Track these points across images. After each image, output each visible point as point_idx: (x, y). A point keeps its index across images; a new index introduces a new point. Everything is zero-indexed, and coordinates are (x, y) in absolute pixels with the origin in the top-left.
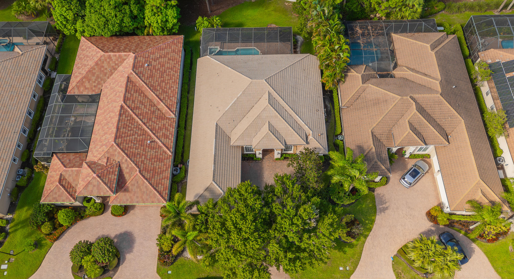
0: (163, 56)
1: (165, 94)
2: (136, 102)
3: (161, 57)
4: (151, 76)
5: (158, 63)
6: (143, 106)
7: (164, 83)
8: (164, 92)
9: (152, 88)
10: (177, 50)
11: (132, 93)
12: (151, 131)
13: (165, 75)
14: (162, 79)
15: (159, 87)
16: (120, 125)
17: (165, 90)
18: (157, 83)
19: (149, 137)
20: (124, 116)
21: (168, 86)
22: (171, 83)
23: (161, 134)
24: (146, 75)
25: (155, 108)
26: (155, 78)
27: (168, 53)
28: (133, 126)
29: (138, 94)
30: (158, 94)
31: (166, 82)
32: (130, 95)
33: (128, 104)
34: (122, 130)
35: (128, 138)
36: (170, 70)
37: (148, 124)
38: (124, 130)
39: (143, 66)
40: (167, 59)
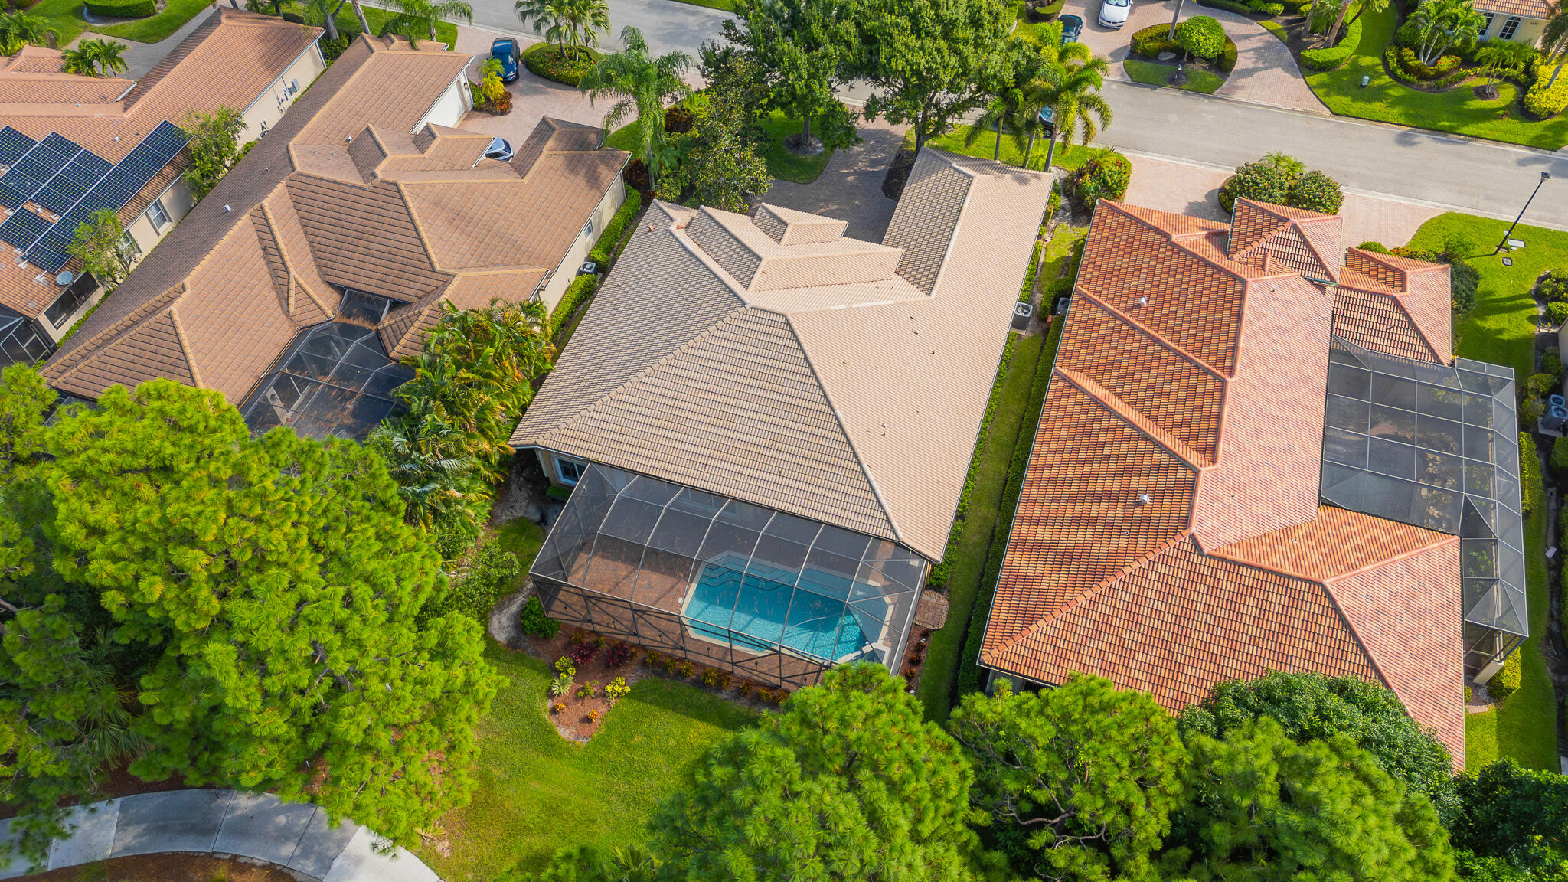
0: (1077, 553)
1: (1082, 421)
2: (1183, 391)
3: (1086, 547)
4: (1126, 468)
5: (1100, 522)
6: (1159, 385)
7: (1082, 455)
8: (1082, 429)
9: (1127, 430)
10: (1018, 587)
11: (1196, 416)
12: (1134, 328)
13: (1076, 482)
14: (1087, 469)
15: (1101, 439)
16: (1233, 325)
17: (1078, 437)
18: (1106, 452)
19: (1142, 316)
20: (1221, 352)
21: (1067, 450)
22: (1056, 464)
23: (1103, 327)
24: (1145, 470)
25: (1119, 390)
26: (1112, 466)
27: (1058, 567)
28: (1192, 331)
29: (1178, 417)
30: (1106, 418)
31: (1072, 463)
32: (1206, 407)
33: (1210, 380)
34: (1226, 314)
35: (1205, 301)
36: (1055, 505)
37: (1144, 341)
38: (1218, 317)
39: (1159, 497)
40: (1061, 546)
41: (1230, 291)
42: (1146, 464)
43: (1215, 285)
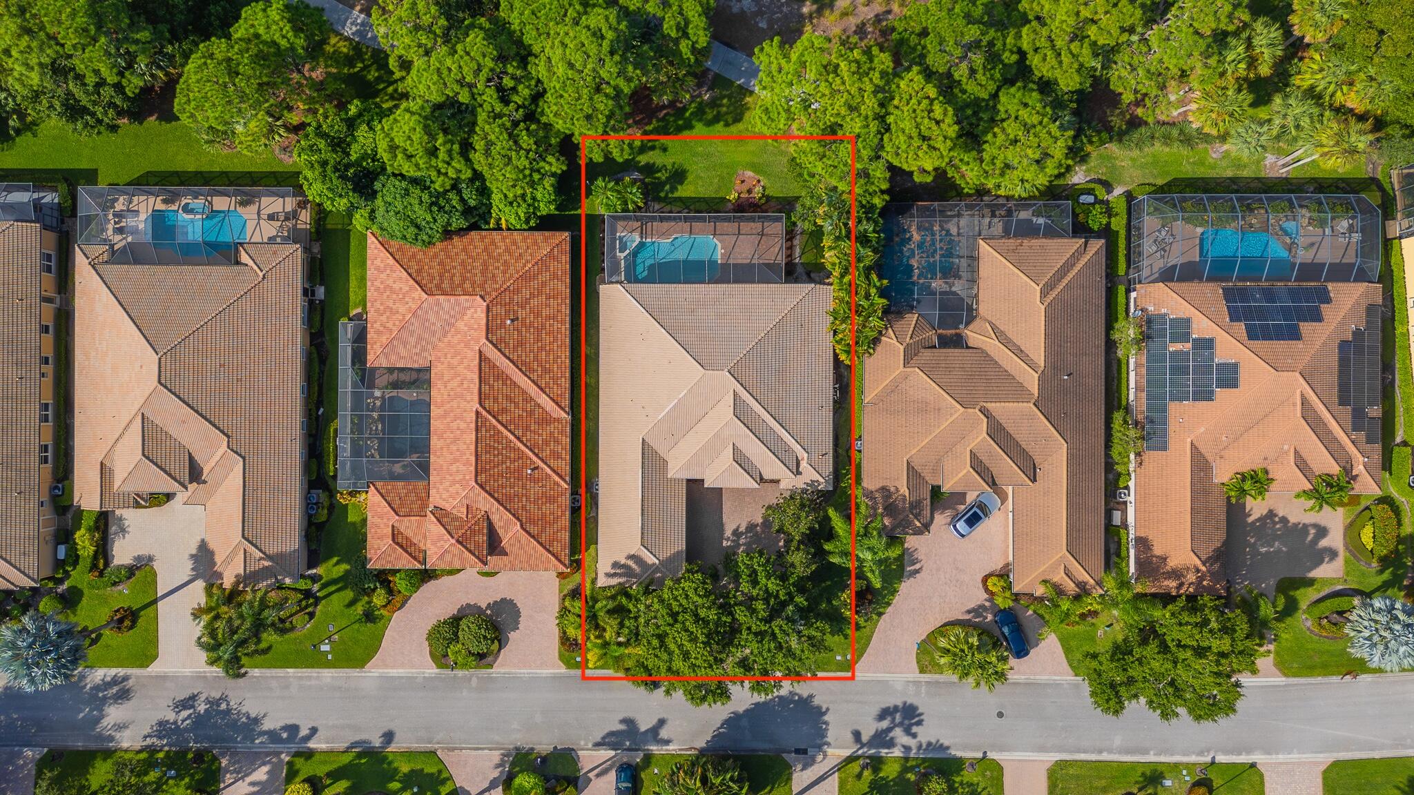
0: (536, 293)
1: (547, 376)
2: (500, 400)
3: (532, 296)
4: (521, 344)
5: (528, 310)
6: (513, 405)
7: (544, 353)
8: (546, 371)
9: (524, 369)
10: (560, 273)
11: (491, 382)
12: (531, 450)
13: (544, 336)
14: (540, 344)
15: (536, 363)
16: (479, 449)
17: (548, 366)
18: (532, 355)
19: (529, 462)
20: (484, 429)
21: (551, 357)
22: (555, 348)
23: (548, 453)
24: (511, 341)
25: (533, 404)
26: (528, 345)
27: (544, 284)
28: (500, 447)
29: (500, 382)
30: (535, 378)
31: (548, 348)
32: (487, 387)
33: (487, 406)
34: (484, 458)
35: (496, 470)
36: (552, 322)
37: (524, 439)
38: (488, 456)
39: (503, 325)
40: (544, 296)
41: (483, 476)
42: (511, 346)
43: (492, 482)
